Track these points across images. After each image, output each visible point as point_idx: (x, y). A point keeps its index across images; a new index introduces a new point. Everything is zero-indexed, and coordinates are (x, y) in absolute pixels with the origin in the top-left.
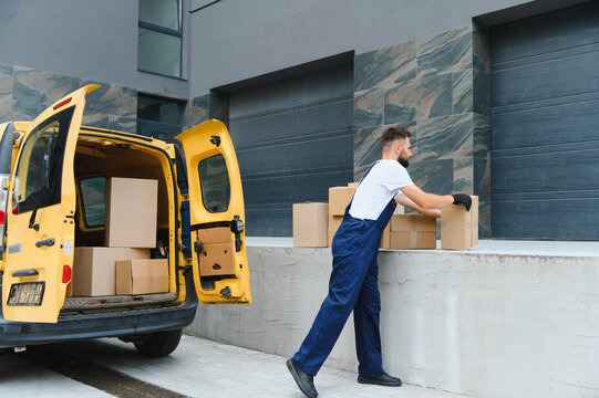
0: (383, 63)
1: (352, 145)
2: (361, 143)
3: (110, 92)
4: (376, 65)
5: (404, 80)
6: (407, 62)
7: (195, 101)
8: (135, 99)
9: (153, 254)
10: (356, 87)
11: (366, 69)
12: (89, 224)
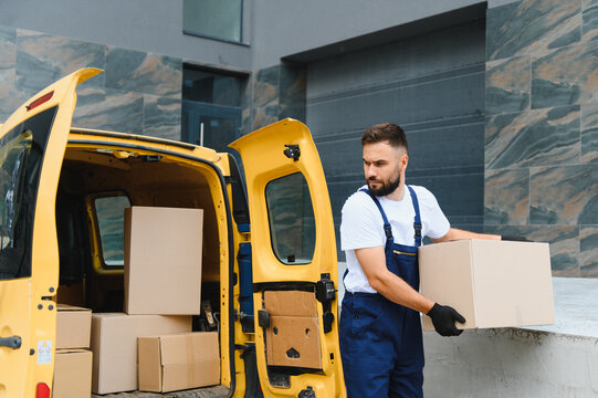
0: (530, 20)
1: (481, 137)
2: (496, 135)
3: (146, 63)
4: (518, 23)
5: (561, 44)
6: (567, 17)
7: (259, 76)
8: (180, 73)
9: (198, 323)
10: (490, 55)
11: (504, 28)
12: (108, 263)
